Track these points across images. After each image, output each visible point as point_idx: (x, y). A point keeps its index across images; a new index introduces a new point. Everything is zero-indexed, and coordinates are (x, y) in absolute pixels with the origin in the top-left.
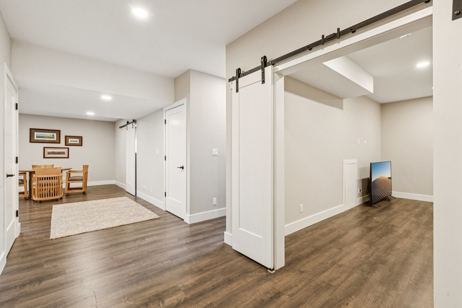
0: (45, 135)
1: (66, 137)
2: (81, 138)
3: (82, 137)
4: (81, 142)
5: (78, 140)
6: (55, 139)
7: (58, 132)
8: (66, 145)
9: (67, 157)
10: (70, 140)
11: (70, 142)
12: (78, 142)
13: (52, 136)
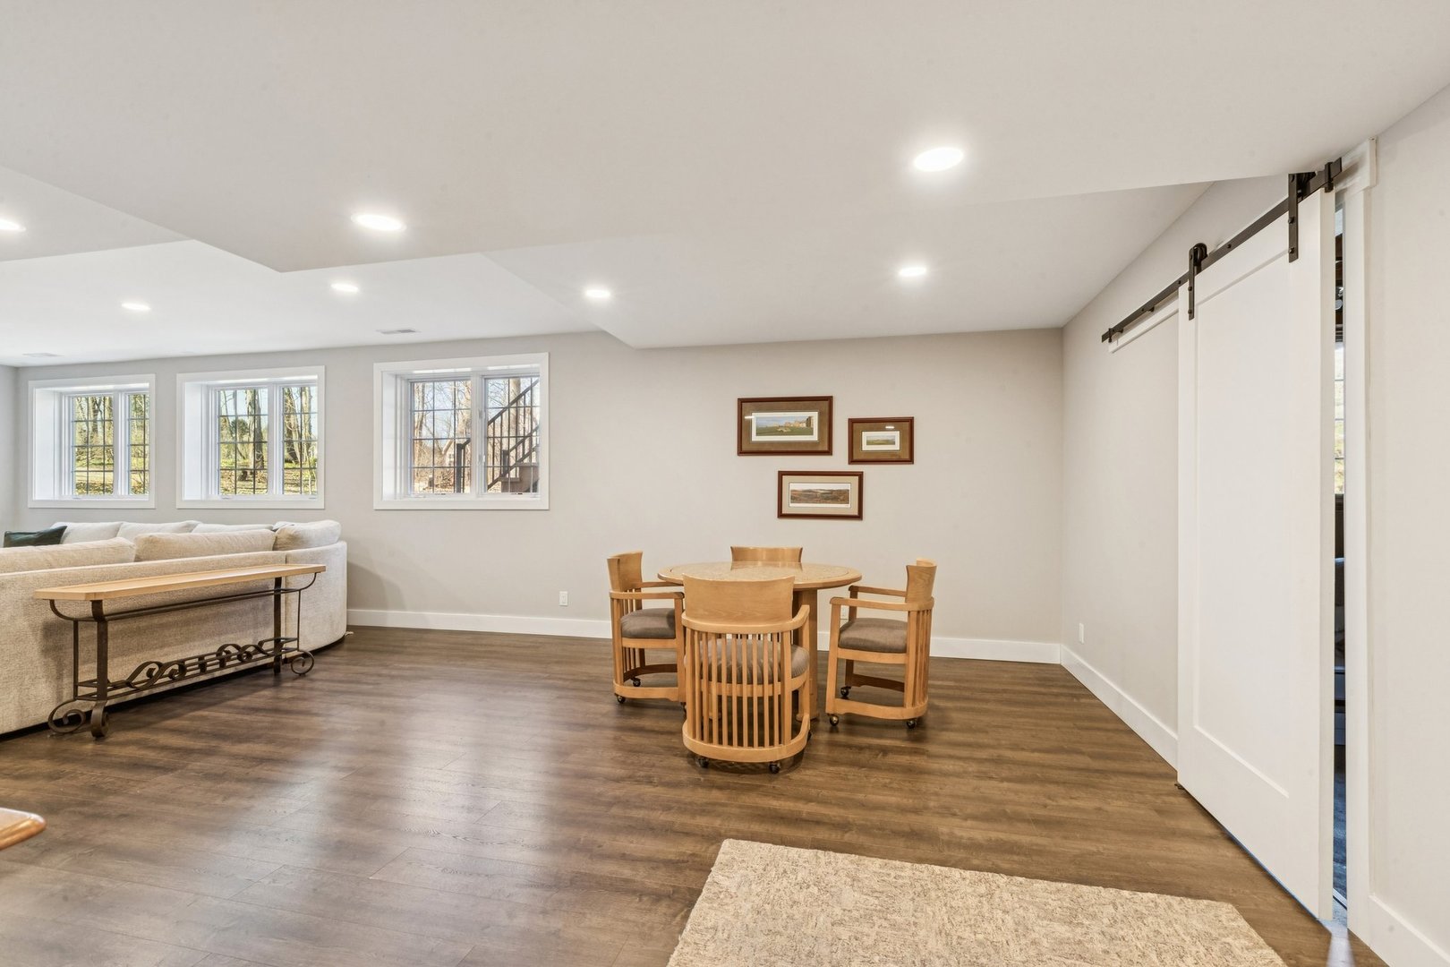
0: (782, 424)
1: (852, 422)
2: (906, 426)
3: (911, 421)
4: (907, 444)
5: (896, 435)
6: (815, 437)
7: (824, 404)
8: (852, 461)
9: (856, 513)
10: (866, 436)
11: (865, 447)
12: (896, 447)
13: (805, 425)
